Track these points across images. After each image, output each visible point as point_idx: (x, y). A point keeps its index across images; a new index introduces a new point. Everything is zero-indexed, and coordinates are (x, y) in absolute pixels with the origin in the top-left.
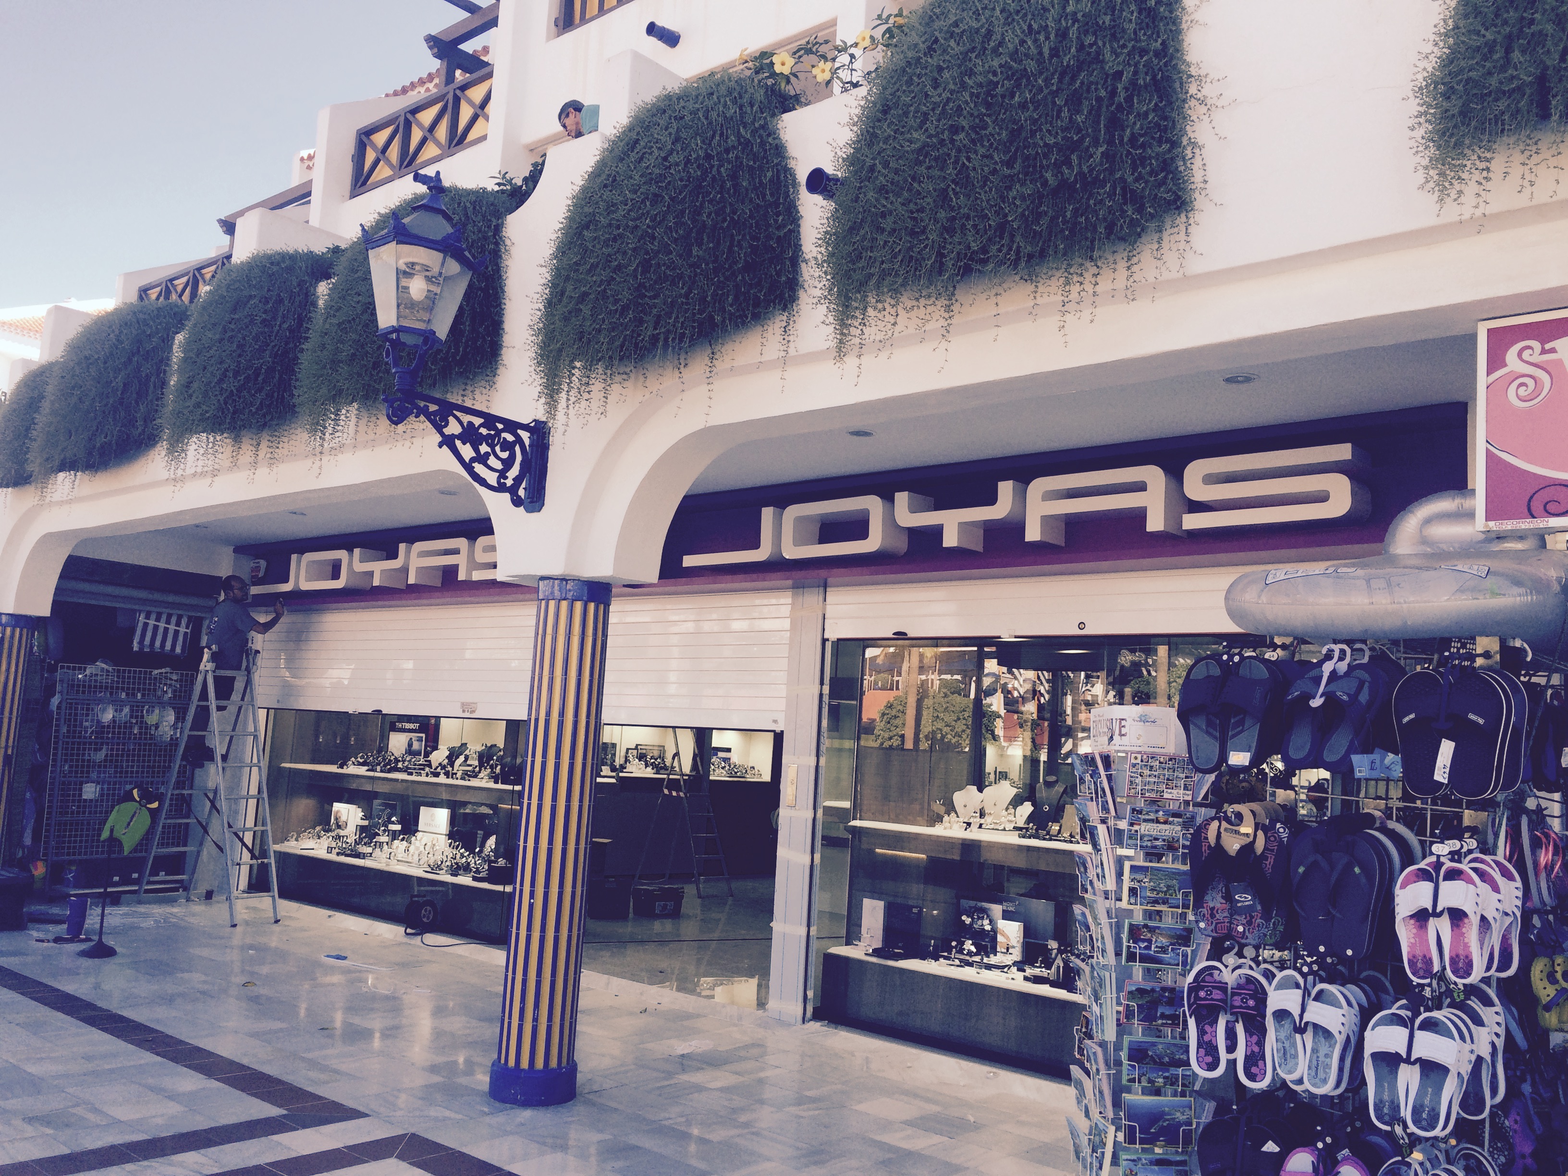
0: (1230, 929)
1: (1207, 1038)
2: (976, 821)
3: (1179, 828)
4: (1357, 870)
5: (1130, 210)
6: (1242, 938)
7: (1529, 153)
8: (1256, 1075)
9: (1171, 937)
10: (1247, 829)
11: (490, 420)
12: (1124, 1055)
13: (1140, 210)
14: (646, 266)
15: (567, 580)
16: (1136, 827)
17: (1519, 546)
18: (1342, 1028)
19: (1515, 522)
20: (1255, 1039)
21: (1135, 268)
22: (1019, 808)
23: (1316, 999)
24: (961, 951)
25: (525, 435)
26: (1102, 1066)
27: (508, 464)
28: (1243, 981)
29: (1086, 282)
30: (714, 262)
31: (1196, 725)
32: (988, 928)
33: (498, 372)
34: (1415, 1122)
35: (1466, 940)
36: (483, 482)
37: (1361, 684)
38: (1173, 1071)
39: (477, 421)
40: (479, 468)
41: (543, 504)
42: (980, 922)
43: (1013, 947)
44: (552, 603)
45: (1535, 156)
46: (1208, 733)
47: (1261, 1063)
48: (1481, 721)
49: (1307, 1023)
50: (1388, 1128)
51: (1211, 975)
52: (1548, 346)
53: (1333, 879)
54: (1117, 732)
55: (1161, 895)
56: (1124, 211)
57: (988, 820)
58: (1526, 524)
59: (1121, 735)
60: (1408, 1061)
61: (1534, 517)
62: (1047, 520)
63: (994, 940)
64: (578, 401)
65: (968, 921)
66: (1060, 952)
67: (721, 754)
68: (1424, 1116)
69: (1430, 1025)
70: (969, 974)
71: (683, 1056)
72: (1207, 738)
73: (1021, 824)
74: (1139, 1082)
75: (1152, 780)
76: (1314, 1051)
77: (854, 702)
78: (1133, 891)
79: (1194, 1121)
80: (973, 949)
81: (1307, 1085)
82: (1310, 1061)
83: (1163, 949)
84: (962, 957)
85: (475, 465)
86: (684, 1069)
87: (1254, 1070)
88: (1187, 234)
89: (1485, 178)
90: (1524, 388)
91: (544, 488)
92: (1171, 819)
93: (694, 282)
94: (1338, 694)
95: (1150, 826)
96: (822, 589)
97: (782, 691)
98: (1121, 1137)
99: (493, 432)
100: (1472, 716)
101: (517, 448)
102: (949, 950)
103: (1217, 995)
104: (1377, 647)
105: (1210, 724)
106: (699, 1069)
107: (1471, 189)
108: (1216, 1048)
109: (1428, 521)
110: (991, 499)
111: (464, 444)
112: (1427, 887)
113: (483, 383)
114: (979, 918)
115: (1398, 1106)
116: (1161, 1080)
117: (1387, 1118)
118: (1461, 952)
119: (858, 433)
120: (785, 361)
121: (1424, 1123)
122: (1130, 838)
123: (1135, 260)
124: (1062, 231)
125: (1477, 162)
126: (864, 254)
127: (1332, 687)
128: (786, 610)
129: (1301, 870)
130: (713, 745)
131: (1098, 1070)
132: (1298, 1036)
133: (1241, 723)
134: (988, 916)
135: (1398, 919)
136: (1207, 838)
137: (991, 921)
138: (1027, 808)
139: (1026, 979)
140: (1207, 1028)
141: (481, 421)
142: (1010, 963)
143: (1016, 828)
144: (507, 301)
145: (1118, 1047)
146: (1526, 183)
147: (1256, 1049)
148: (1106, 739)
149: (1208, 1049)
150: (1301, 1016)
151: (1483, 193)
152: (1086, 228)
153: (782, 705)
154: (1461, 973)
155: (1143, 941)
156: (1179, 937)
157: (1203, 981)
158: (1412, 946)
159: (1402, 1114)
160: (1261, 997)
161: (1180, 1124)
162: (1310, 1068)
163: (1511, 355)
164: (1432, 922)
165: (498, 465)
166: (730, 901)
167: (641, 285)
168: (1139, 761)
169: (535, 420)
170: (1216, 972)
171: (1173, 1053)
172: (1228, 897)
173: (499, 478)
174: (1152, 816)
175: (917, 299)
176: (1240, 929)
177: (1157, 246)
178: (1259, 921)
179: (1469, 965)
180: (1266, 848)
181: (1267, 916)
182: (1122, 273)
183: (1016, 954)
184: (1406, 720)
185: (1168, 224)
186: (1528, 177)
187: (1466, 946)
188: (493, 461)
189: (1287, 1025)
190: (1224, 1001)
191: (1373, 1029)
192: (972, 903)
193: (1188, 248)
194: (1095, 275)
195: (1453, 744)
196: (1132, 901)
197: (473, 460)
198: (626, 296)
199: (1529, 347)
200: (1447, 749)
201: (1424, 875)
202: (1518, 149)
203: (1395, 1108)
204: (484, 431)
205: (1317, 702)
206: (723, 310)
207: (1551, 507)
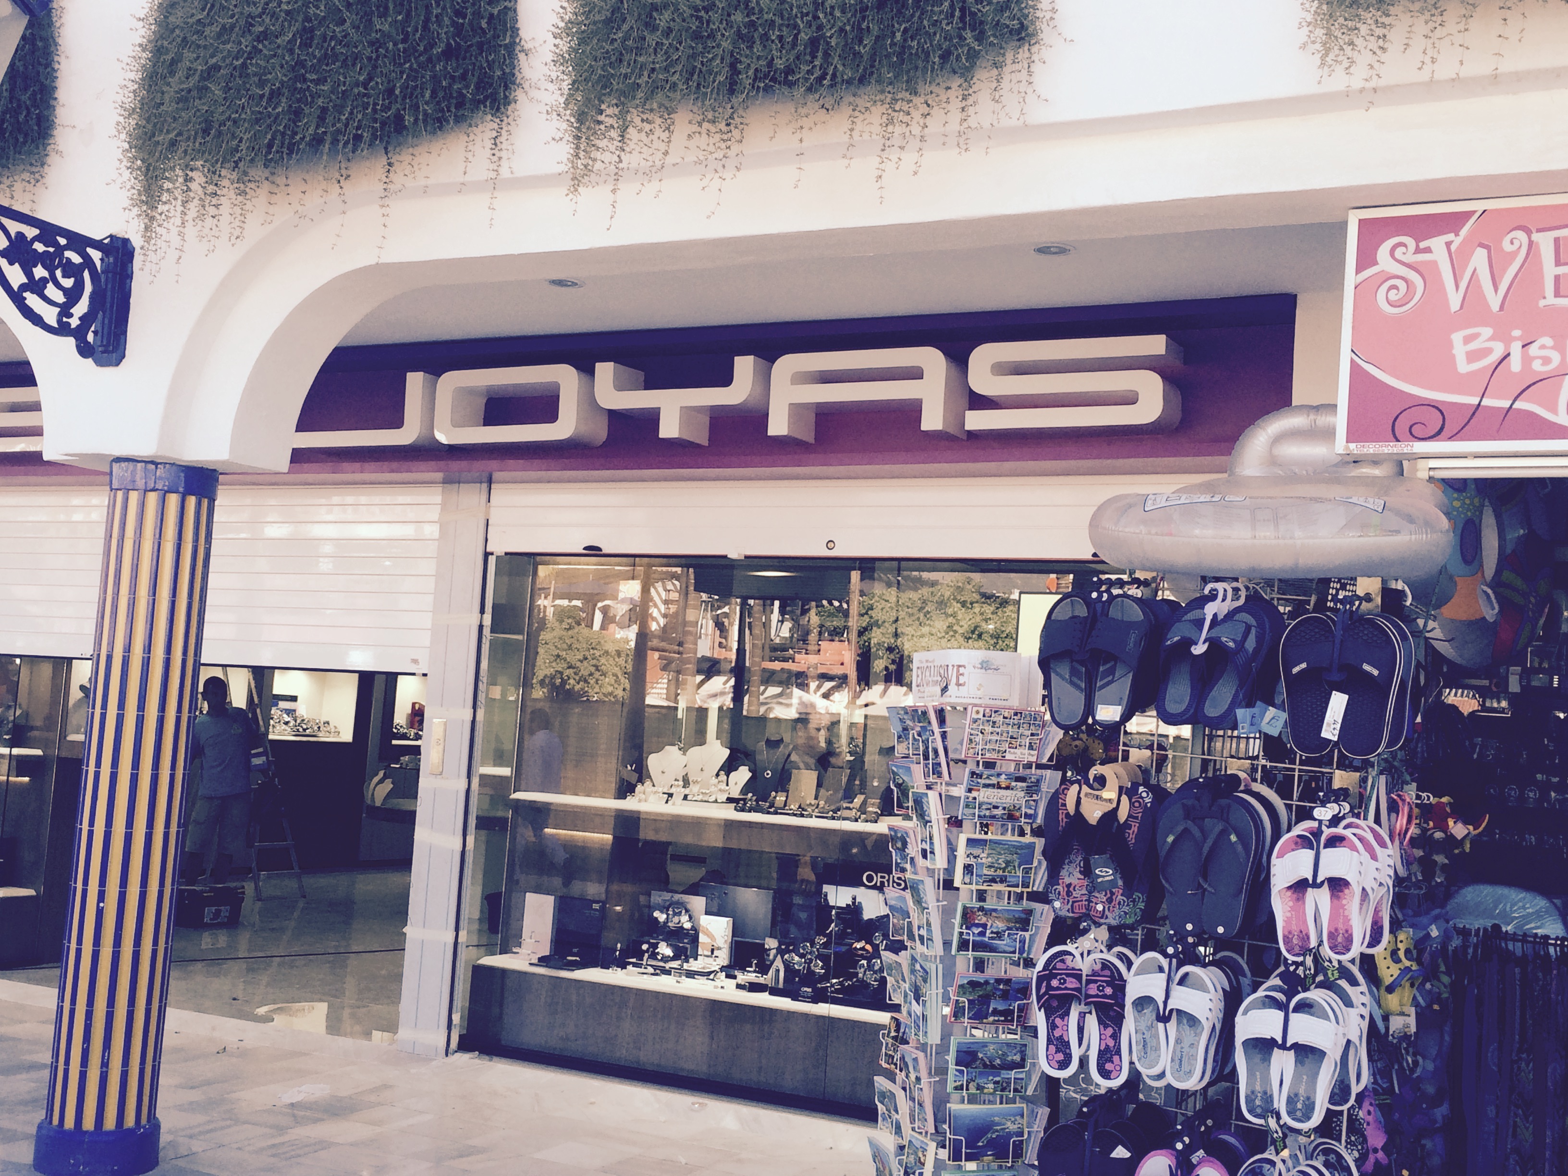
0: (1088, 908)
1: (1057, 1033)
2: (679, 791)
3: (1022, 794)
4: (1233, 838)
5: (968, 35)
6: (1102, 918)
7: (1434, 25)
8: (1110, 1072)
9: (1009, 920)
10: (1110, 793)
11: (48, 232)
12: (951, 1057)
13: (980, 37)
14: (307, 36)
15: (156, 464)
16: (974, 794)
17: (1377, 472)
18: (1209, 1015)
19: (1377, 445)
20: (1110, 1031)
21: (971, 111)
22: (732, 774)
23: (1181, 982)
24: (654, 956)
25: (96, 255)
26: (924, 1074)
27: (73, 295)
28: (1098, 967)
29: (914, 123)
30: (404, 41)
31: (1057, 674)
32: (687, 925)
33: (49, 160)
34: (1289, 1113)
35: (1346, 913)
36: (36, 319)
37: (1248, 628)
38: (1005, 1074)
39: (30, 232)
40: (32, 300)
41: (124, 357)
42: (676, 919)
43: (719, 949)
44: (134, 496)
45: (1439, 28)
46: (1072, 683)
47: (1116, 1058)
48: (1376, 672)
49: (1171, 1011)
50: (1261, 1121)
51: (1063, 961)
52: (1422, 245)
53: (1206, 849)
54: (954, 680)
55: (1000, 872)
56: (962, 38)
57: (693, 789)
58: (1391, 448)
59: (958, 684)
60: (1283, 1047)
61: (1398, 441)
62: (797, 410)
63: (695, 940)
64: (201, 217)
65: (662, 917)
66: (780, 952)
67: (283, 705)
68: (1299, 1106)
69: (1304, 1007)
70: (666, 984)
71: (292, 1105)
72: (1072, 689)
73: (736, 793)
74: (967, 1089)
75: (995, 737)
76: (1178, 1041)
77: (520, 637)
78: (968, 869)
79: (1026, 1130)
80: (669, 952)
81: (1169, 1079)
82: (1174, 1052)
83: (999, 935)
84: (654, 963)
85: (27, 295)
86: (298, 1121)
87: (1108, 1066)
88: (1030, 73)
89: (1381, 48)
90: (1395, 291)
91: (125, 333)
92: (1014, 784)
93: (375, 67)
94: (1224, 639)
95: (990, 791)
96: (485, 486)
97: (427, 621)
98: (944, 1154)
99: (51, 250)
100: (1367, 667)
101: (86, 274)
102: (640, 955)
103: (1072, 983)
104: (1251, 586)
105: (1074, 672)
106: (316, 1121)
107: (1364, 58)
108: (1067, 1044)
109: (1279, 439)
110: (725, 379)
111: (11, 263)
112: (1307, 855)
113: (26, 176)
114: (675, 914)
115: (1271, 1096)
116: (991, 1086)
117: (1259, 1111)
118: (1341, 927)
119: (560, 283)
120: (494, 184)
121: (1299, 1114)
122: (967, 806)
123: (970, 101)
124: (888, 56)
125: (1373, 27)
126: (627, 57)
127: (1214, 633)
128: (434, 513)
129: (1170, 839)
130: (275, 692)
131: (918, 1079)
132: (1161, 1026)
133: (1111, 672)
134: (687, 911)
135: (1274, 891)
136: (1065, 805)
137: (690, 917)
138: (743, 775)
139: (739, 986)
140: (1058, 1021)
141: (36, 232)
142: (717, 968)
143: (730, 800)
144: (62, 59)
145: (943, 1048)
146: (1428, 60)
147: (1111, 1043)
148: (938, 690)
149: (1060, 1045)
150: (1165, 1003)
151: (1376, 65)
152: (917, 54)
153: (426, 639)
154: (1340, 948)
155: (978, 926)
156: (1018, 920)
157: (1054, 968)
158: (1288, 921)
159: (1276, 1105)
160: (1119, 983)
161: (1010, 1135)
162: (1172, 1060)
163: (1383, 252)
164: (1310, 892)
165: (58, 297)
166: (301, 904)
167: (301, 64)
168: (980, 716)
169: (111, 236)
170: (1070, 958)
171: (1005, 1054)
172: (1087, 872)
173: (60, 315)
174: (994, 780)
175: (700, 124)
176: (1100, 907)
177: (995, 84)
178: (1120, 897)
179: (1349, 940)
180: (1129, 816)
181: (1128, 891)
182: (955, 116)
183: (723, 958)
184: (1295, 670)
185: (1009, 55)
186: (1430, 52)
187: (1347, 920)
188: (51, 291)
189: (1149, 1013)
190: (1078, 990)
191: (1245, 1013)
192: (667, 896)
193: (1030, 91)
194: (925, 116)
195: (1346, 697)
196: (967, 880)
197: (23, 287)
198: (278, 76)
199: (1405, 245)
200: (1338, 703)
201: (1304, 842)
202: (1423, 18)
203: (1268, 1098)
204: (39, 247)
205: (1199, 649)
206: (416, 107)
207: (1417, 430)
